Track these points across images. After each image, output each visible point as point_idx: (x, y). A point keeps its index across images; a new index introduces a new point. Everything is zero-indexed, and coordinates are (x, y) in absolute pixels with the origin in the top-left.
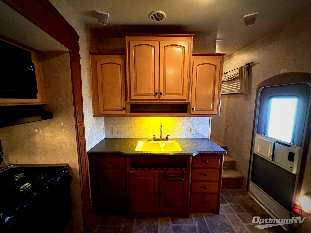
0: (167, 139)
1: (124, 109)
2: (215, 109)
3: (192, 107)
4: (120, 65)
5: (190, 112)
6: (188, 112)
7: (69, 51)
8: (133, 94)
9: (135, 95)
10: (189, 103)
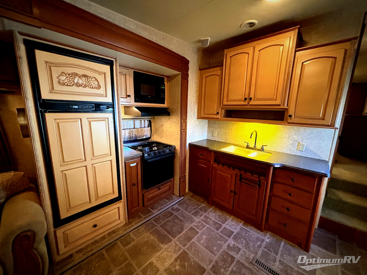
0: (262, 150)
1: (218, 113)
2: (326, 118)
3: (290, 114)
4: (219, 76)
5: (287, 120)
6: (284, 120)
7: (181, 74)
8: (225, 100)
9: (227, 101)
10: (287, 109)
